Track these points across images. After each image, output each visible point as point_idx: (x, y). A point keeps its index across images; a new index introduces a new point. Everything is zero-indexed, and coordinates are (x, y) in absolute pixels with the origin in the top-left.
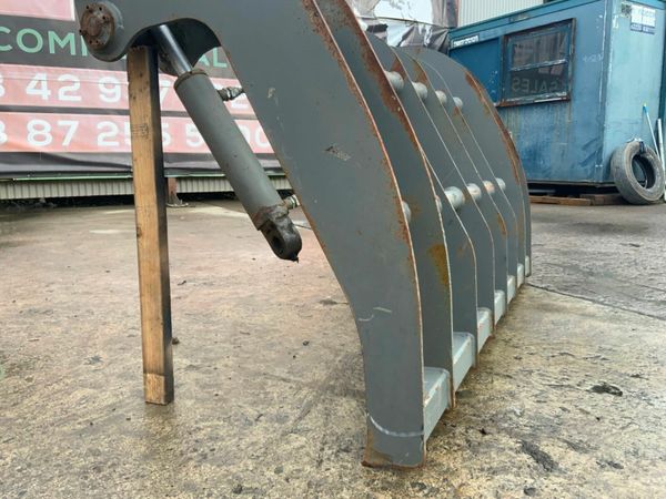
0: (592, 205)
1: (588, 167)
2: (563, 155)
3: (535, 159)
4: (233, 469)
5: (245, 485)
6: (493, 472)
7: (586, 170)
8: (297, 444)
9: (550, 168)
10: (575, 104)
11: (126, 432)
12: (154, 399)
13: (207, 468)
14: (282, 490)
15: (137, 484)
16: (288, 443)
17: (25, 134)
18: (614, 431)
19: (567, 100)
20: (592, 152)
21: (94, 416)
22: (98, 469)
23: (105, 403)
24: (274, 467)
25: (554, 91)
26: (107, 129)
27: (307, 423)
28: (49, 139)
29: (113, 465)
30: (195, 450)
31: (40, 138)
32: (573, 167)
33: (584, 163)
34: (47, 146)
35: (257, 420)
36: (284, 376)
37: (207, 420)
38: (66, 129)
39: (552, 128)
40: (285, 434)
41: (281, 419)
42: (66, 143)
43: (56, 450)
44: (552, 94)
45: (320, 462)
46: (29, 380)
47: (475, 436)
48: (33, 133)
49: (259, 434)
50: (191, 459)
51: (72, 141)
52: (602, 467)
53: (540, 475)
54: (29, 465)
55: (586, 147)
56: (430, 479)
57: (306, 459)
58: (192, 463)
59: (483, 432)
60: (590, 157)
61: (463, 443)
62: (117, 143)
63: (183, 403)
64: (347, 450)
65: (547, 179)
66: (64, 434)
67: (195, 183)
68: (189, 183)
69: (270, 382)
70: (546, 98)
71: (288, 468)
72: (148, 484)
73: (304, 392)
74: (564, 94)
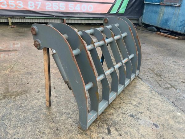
0: (179, 39)
1: (181, 28)
2: (174, 23)
3: (167, 22)
4: (57, 125)
5: (58, 129)
6: (99, 133)
7: (180, 29)
8: (69, 121)
9: (170, 26)
10: (181, 8)
11: (42, 113)
12: (48, 105)
13: (53, 124)
14: (64, 131)
15: (42, 125)
16: (68, 120)
17: (27, 5)
18: (126, 127)
19: (179, 6)
20: (183, 23)
21: (37, 108)
22: (36, 121)
23: (39, 105)
24: (64, 126)
25: (176, 3)
26: (49, 5)
27: (73, 116)
28: (34, 7)
29: (39, 121)
30: (52, 119)
31: (31, 7)
32: (176, 27)
33: (180, 26)
34: (33, 9)
35: (64, 114)
36: (72, 102)
37: (56, 112)
38: (38, 4)
39: (173, 14)
40: (68, 118)
41: (68, 114)
42: (38, 8)
43: (30, 116)
44: (175, 4)
45: (72, 126)
46: (26, 96)
47: (100, 124)
48: (30, 5)
49: (64, 117)
50: (51, 121)
51: (39, 8)
52: (118, 135)
53: (107, 135)
54: (26, 119)
55: (181, 22)
56: (88, 133)
57: (70, 125)
58: (51, 122)
59: (102, 123)
60: (182, 25)
61: (97, 125)
62: (51, 9)
63: (53, 107)
64: (77, 124)
65: (169, 29)
66: (31, 112)
67: (71, 20)
68: (69, 20)
69: (69, 103)
70: (173, 4)
71: (66, 126)
72: (43, 126)
73: (75, 107)
74: (179, 4)
